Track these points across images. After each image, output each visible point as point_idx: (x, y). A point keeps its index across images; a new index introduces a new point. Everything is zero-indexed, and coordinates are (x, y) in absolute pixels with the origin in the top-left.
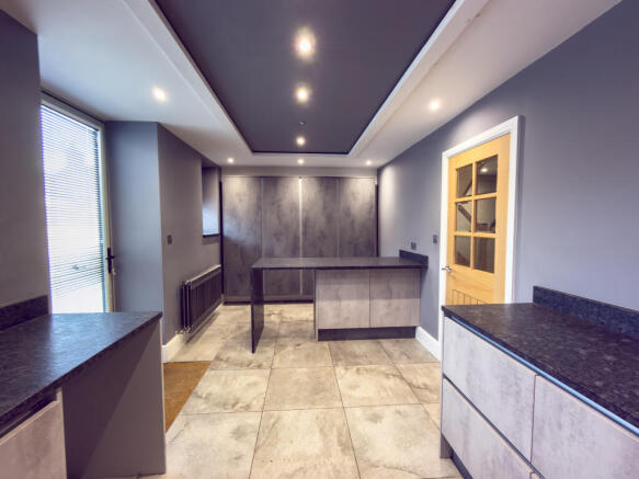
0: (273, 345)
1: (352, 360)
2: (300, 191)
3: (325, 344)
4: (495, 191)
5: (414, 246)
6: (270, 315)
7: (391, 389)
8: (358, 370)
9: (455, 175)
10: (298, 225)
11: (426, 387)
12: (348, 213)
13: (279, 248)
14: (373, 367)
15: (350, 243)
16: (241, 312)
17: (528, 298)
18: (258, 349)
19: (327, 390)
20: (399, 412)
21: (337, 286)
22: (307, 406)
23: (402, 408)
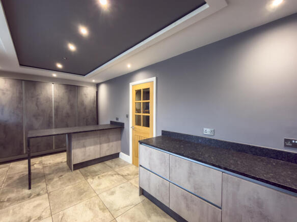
0: (44, 180)
1: (94, 174)
2: (52, 91)
3: (78, 171)
4: (149, 99)
5: (117, 119)
6: (33, 165)
7: (116, 180)
8: (99, 177)
9: (135, 92)
10: (52, 110)
11: (128, 175)
12: (82, 104)
13: (37, 124)
14: (106, 174)
15: (84, 119)
16: (7, 168)
17: (160, 134)
18: (32, 186)
19: (86, 191)
20: (121, 187)
21: (83, 141)
22: (79, 202)
23: (122, 185)
